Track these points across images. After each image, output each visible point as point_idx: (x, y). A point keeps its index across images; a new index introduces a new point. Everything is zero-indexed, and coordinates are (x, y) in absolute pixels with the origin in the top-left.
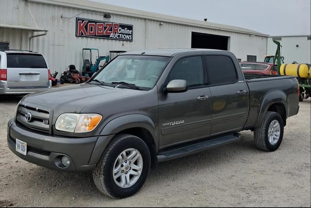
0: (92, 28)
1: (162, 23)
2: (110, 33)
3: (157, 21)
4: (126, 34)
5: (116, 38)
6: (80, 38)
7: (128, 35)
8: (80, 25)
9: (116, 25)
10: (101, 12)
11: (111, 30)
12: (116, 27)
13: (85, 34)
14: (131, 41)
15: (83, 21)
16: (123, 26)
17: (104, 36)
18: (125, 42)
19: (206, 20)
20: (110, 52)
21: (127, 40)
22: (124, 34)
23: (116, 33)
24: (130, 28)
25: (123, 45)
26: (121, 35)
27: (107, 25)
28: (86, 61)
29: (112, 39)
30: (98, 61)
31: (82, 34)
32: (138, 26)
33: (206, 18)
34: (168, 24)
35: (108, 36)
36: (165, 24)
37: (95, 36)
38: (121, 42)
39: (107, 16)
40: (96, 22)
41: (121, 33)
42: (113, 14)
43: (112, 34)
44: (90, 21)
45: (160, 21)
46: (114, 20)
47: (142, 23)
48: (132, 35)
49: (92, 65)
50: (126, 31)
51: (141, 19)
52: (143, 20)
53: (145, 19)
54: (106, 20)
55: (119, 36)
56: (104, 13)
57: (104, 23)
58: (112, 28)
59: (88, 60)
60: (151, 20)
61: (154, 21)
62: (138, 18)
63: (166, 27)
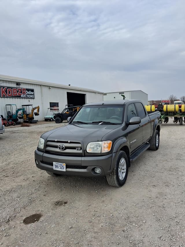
0: (10, 91)
1: (50, 87)
2: (21, 94)
3: (47, 86)
4: (30, 95)
5: (25, 97)
6: (3, 98)
7: (32, 95)
8: (2, 90)
9: (24, 89)
10: (14, 82)
11: (21, 92)
12: (24, 91)
13: (6, 95)
14: (34, 98)
15: (4, 87)
16: (28, 90)
17: (17, 96)
18: (30, 99)
19: (69, 85)
20: (22, 106)
21: (31, 98)
22: (29, 95)
23: (24, 94)
24: (32, 91)
25: (29, 101)
26: (27, 95)
27: (19, 89)
28: (9, 113)
29: (22, 98)
30: (17, 111)
31: (4, 96)
32: (37, 90)
33: (69, 84)
34: (53, 88)
35: (20, 96)
36: (52, 88)
37: (12, 96)
38: (28, 99)
39: (18, 84)
40: (12, 88)
41: (27, 94)
42: (22, 83)
43: (22, 95)
44: (8, 88)
45: (49, 86)
46: (23, 86)
47: (39, 87)
48: (34, 95)
49: (13, 114)
50: (30, 93)
51: (38, 85)
52: (39, 86)
53: (41, 85)
54: (18, 86)
55: (26, 96)
56: (16, 82)
57: (17, 88)
58: (22, 91)
59: (10, 112)
60: (44, 86)
61: (46, 86)
62: (36, 85)
63: (53, 90)
